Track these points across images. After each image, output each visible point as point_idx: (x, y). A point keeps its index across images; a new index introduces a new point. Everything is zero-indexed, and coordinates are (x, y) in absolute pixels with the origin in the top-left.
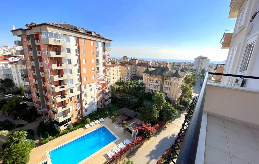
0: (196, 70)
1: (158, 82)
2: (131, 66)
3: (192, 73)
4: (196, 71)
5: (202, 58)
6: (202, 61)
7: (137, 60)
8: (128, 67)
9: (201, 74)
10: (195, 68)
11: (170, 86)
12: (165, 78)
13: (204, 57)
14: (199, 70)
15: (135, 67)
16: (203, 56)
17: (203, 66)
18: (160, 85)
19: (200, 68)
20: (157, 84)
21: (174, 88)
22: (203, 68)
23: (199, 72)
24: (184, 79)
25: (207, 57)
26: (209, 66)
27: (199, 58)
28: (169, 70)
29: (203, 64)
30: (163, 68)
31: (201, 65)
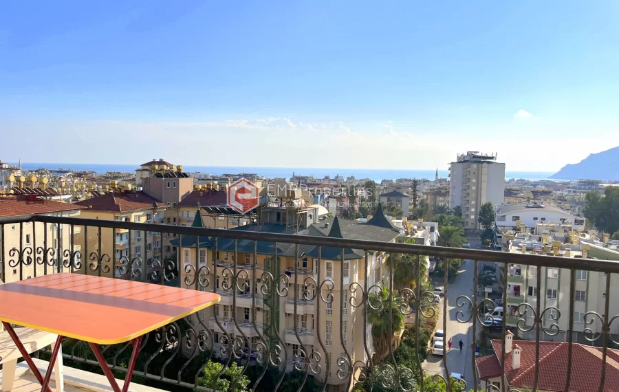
0: (458, 211)
1: (255, 290)
2: (150, 206)
3: (436, 225)
4: (460, 215)
5: (475, 162)
6: (478, 175)
7: (185, 175)
8: (133, 215)
9: (482, 227)
11: (311, 309)
12: (283, 268)
13: (484, 158)
14: (473, 210)
15: (173, 214)
16: (479, 154)
17: (484, 192)
18: (261, 304)
19: (473, 202)
20: (244, 302)
21: (329, 318)
22: (484, 202)
23: (473, 217)
24: (384, 261)
25: (492, 158)
26: (509, 193)
27: (465, 161)
28: (309, 222)
29: (484, 185)
30: (279, 215)
31: (477, 188)
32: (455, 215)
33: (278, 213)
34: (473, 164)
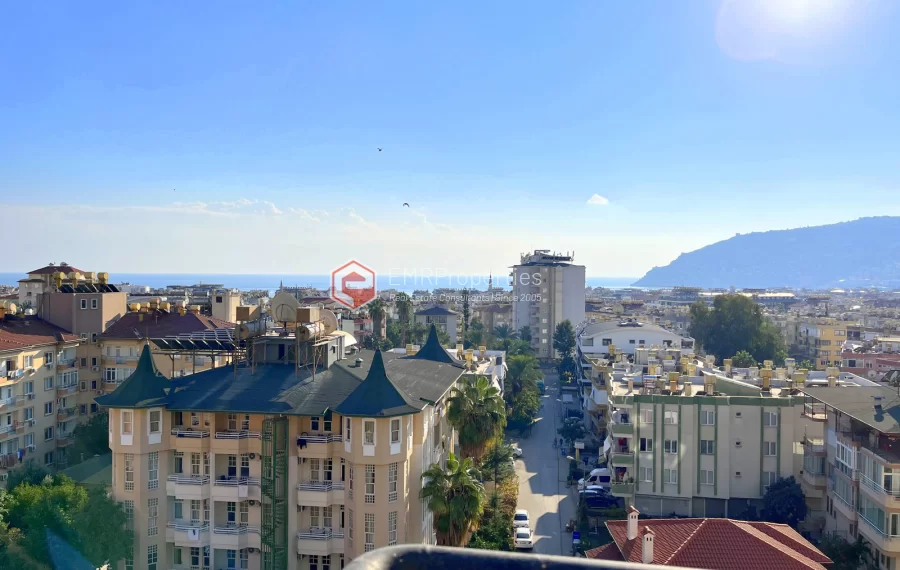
0: (526, 334)
1: (245, 472)
2: (52, 340)
3: (503, 354)
4: (529, 338)
5: (546, 265)
6: (550, 281)
7: (113, 289)
8: (21, 356)
9: (557, 355)
10: (524, 323)
12: (294, 433)
13: (557, 258)
14: (545, 331)
15: (91, 352)
16: (551, 254)
17: (558, 306)
18: (258, 496)
19: (545, 321)
20: (233, 493)
21: (370, 509)
22: (559, 320)
23: (545, 341)
25: (568, 259)
26: (590, 306)
27: (533, 264)
28: (332, 358)
29: (559, 296)
30: (282, 348)
31: (550, 301)
32: (523, 338)
33: (282, 347)
34: (543, 265)
